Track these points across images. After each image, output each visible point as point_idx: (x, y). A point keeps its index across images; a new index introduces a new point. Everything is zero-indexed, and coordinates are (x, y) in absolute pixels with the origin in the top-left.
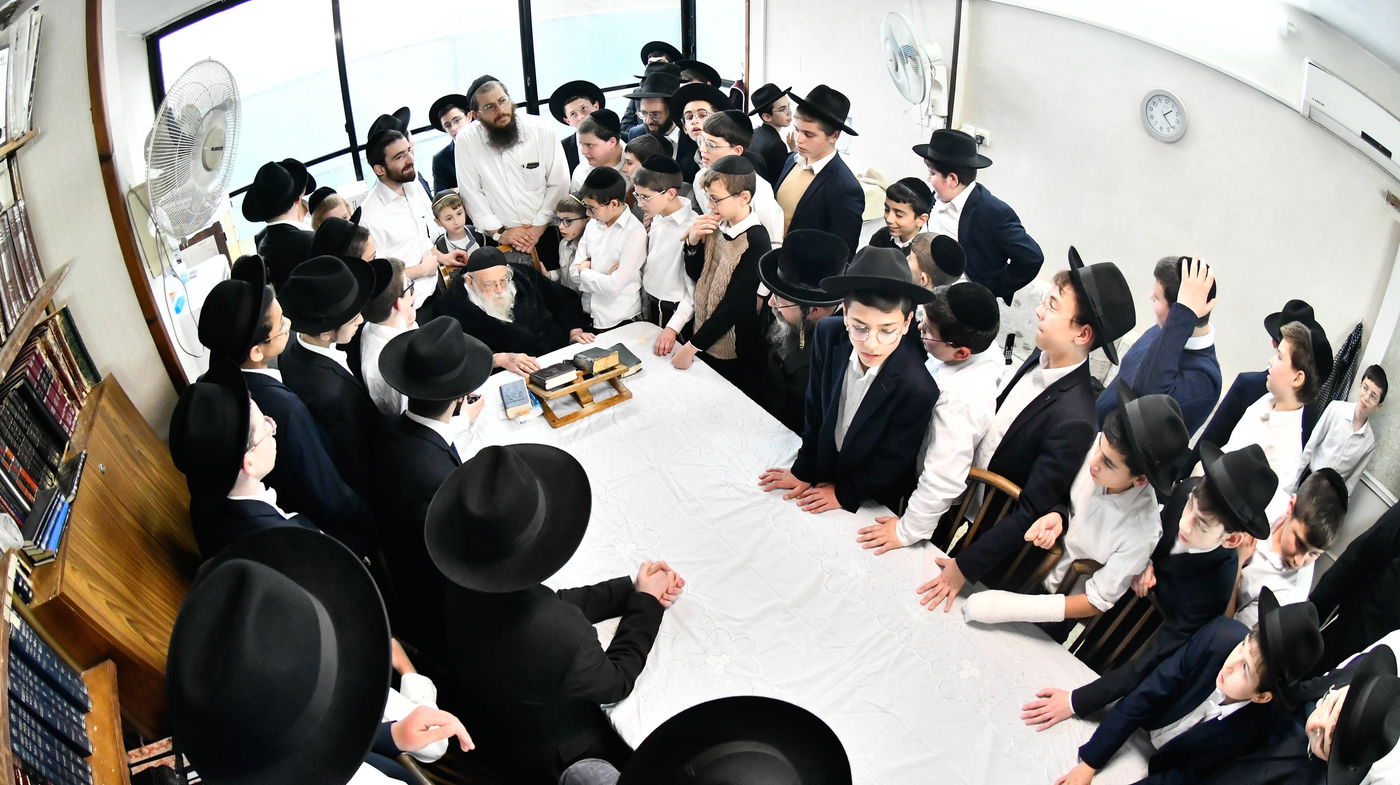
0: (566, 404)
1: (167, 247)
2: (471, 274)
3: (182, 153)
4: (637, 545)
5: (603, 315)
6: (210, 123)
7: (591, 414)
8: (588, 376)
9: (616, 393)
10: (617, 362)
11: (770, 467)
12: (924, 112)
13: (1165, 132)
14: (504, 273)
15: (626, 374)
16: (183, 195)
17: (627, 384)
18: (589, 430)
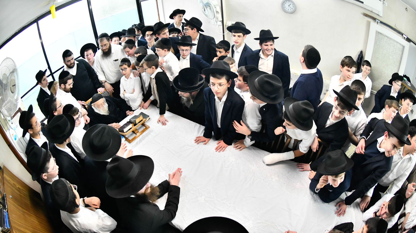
0: (131, 135)
1: (7, 120)
2: (94, 103)
3: (5, 90)
4: (166, 171)
5: (134, 106)
6: (10, 78)
7: (139, 136)
8: (135, 125)
9: (145, 128)
10: (143, 118)
11: (196, 137)
12: (215, 21)
13: (290, 11)
14: (103, 100)
15: (146, 121)
16: (8, 103)
17: (147, 124)
18: (140, 141)
